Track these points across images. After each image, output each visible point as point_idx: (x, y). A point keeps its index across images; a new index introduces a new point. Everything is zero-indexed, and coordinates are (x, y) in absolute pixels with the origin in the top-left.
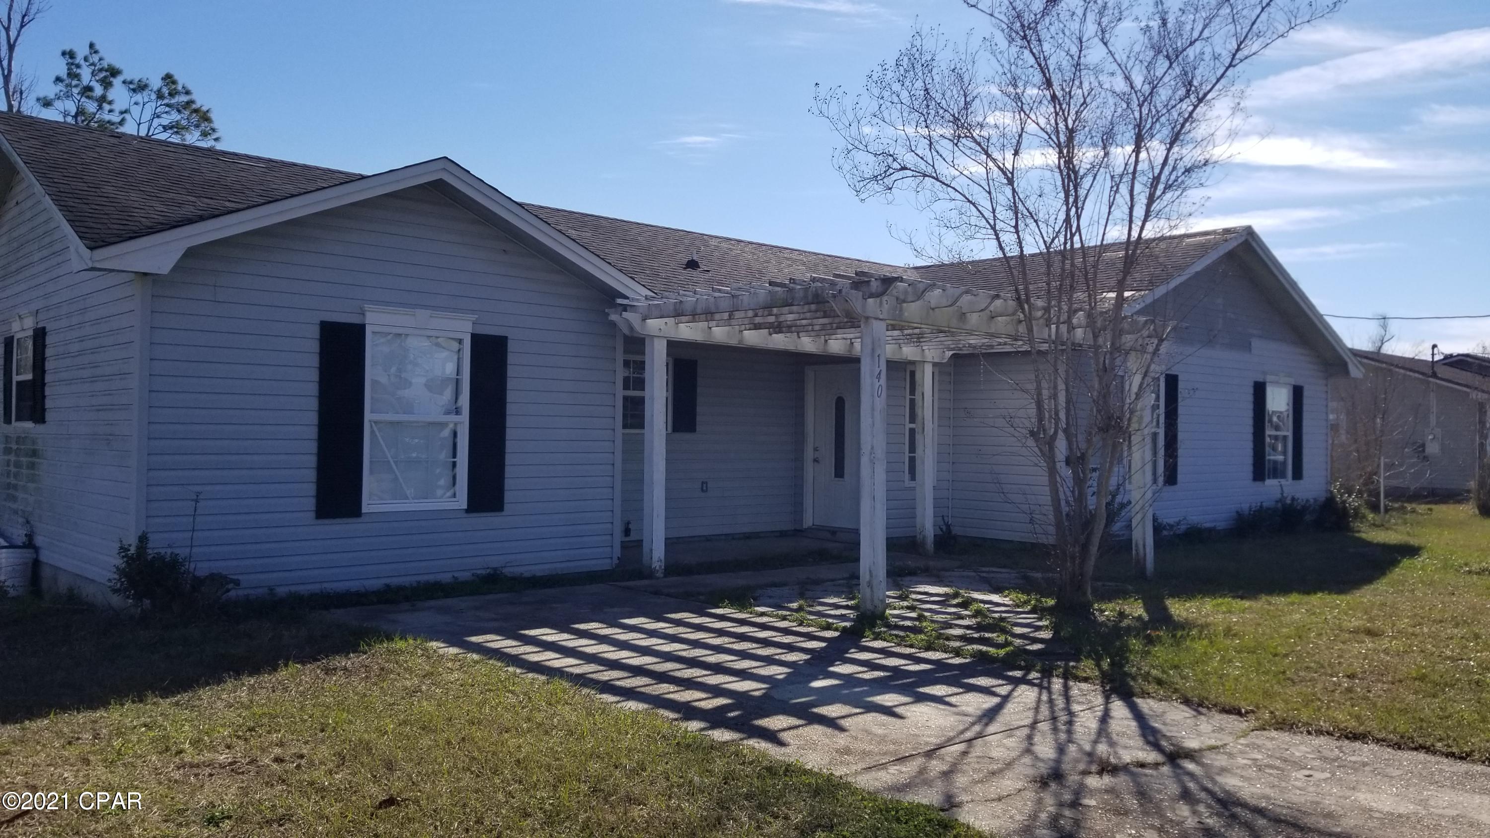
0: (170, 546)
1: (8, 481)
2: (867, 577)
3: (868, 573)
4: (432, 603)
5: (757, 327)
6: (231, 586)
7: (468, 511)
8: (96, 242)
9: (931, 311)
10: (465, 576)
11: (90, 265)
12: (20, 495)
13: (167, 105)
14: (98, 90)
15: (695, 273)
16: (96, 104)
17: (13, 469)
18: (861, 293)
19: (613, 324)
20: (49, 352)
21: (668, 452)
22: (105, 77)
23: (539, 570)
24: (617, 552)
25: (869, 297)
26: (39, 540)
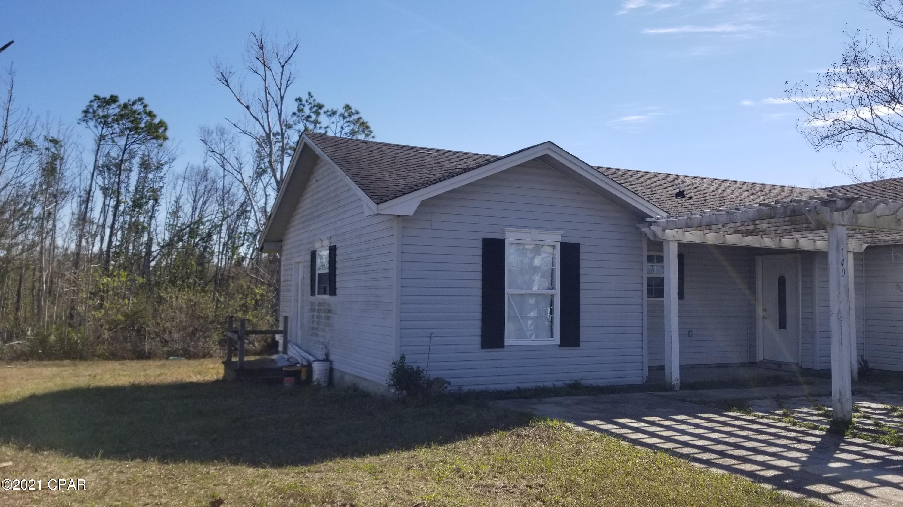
0: (415, 362)
1: (313, 326)
2: (838, 396)
3: (838, 393)
4: (549, 399)
5: (736, 232)
6: (446, 385)
7: (560, 346)
8: (380, 201)
9: (877, 219)
10: (559, 384)
11: (376, 213)
12: (320, 333)
13: (349, 122)
14: (314, 117)
15: (683, 200)
16: (313, 125)
17: (316, 319)
18: (829, 209)
19: (641, 233)
20: (338, 258)
21: (680, 312)
22: (317, 110)
23: (601, 382)
24: (646, 373)
25: (836, 211)
26: (332, 357)
